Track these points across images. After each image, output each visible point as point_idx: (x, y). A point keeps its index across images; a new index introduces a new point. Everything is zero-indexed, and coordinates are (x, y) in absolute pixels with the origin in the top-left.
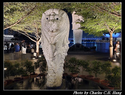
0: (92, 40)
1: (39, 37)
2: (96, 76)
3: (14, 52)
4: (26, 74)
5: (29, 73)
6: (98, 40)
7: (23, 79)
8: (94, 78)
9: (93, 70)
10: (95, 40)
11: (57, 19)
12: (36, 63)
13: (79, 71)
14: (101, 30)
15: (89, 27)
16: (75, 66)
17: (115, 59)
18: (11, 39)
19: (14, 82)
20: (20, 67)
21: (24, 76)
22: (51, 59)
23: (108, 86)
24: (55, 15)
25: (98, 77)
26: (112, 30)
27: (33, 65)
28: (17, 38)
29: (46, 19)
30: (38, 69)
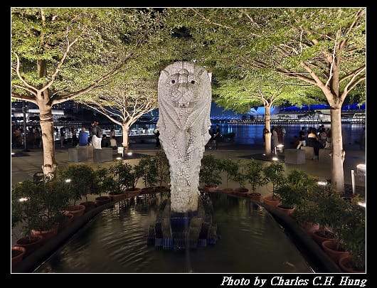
0: (223, 121)
1: (128, 114)
2: (254, 189)
3: (76, 145)
4: (119, 189)
5: (123, 188)
6: (234, 119)
7: (112, 199)
8: (249, 192)
9: (248, 177)
10: (229, 121)
11: (193, 82)
12: (136, 168)
13: (220, 180)
14: (248, 101)
15: (227, 96)
16: (211, 171)
17: (274, 156)
18: (59, 119)
19: (96, 206)
20: (108, 176)
21: (116, 193)
22: (182, 160)
23: (279, 206)
24: (187, 74)
25: (257, 191)
26: (269, 101)
27: (132, 171)
28: (71, 116)
29: (171, 83)
30: (141, 179)
